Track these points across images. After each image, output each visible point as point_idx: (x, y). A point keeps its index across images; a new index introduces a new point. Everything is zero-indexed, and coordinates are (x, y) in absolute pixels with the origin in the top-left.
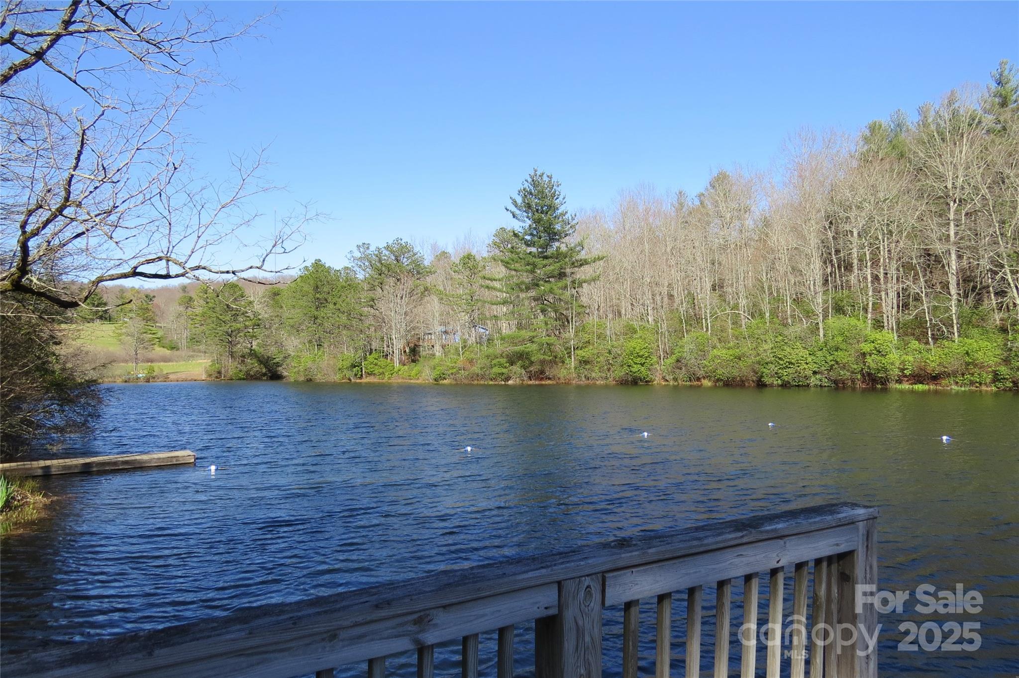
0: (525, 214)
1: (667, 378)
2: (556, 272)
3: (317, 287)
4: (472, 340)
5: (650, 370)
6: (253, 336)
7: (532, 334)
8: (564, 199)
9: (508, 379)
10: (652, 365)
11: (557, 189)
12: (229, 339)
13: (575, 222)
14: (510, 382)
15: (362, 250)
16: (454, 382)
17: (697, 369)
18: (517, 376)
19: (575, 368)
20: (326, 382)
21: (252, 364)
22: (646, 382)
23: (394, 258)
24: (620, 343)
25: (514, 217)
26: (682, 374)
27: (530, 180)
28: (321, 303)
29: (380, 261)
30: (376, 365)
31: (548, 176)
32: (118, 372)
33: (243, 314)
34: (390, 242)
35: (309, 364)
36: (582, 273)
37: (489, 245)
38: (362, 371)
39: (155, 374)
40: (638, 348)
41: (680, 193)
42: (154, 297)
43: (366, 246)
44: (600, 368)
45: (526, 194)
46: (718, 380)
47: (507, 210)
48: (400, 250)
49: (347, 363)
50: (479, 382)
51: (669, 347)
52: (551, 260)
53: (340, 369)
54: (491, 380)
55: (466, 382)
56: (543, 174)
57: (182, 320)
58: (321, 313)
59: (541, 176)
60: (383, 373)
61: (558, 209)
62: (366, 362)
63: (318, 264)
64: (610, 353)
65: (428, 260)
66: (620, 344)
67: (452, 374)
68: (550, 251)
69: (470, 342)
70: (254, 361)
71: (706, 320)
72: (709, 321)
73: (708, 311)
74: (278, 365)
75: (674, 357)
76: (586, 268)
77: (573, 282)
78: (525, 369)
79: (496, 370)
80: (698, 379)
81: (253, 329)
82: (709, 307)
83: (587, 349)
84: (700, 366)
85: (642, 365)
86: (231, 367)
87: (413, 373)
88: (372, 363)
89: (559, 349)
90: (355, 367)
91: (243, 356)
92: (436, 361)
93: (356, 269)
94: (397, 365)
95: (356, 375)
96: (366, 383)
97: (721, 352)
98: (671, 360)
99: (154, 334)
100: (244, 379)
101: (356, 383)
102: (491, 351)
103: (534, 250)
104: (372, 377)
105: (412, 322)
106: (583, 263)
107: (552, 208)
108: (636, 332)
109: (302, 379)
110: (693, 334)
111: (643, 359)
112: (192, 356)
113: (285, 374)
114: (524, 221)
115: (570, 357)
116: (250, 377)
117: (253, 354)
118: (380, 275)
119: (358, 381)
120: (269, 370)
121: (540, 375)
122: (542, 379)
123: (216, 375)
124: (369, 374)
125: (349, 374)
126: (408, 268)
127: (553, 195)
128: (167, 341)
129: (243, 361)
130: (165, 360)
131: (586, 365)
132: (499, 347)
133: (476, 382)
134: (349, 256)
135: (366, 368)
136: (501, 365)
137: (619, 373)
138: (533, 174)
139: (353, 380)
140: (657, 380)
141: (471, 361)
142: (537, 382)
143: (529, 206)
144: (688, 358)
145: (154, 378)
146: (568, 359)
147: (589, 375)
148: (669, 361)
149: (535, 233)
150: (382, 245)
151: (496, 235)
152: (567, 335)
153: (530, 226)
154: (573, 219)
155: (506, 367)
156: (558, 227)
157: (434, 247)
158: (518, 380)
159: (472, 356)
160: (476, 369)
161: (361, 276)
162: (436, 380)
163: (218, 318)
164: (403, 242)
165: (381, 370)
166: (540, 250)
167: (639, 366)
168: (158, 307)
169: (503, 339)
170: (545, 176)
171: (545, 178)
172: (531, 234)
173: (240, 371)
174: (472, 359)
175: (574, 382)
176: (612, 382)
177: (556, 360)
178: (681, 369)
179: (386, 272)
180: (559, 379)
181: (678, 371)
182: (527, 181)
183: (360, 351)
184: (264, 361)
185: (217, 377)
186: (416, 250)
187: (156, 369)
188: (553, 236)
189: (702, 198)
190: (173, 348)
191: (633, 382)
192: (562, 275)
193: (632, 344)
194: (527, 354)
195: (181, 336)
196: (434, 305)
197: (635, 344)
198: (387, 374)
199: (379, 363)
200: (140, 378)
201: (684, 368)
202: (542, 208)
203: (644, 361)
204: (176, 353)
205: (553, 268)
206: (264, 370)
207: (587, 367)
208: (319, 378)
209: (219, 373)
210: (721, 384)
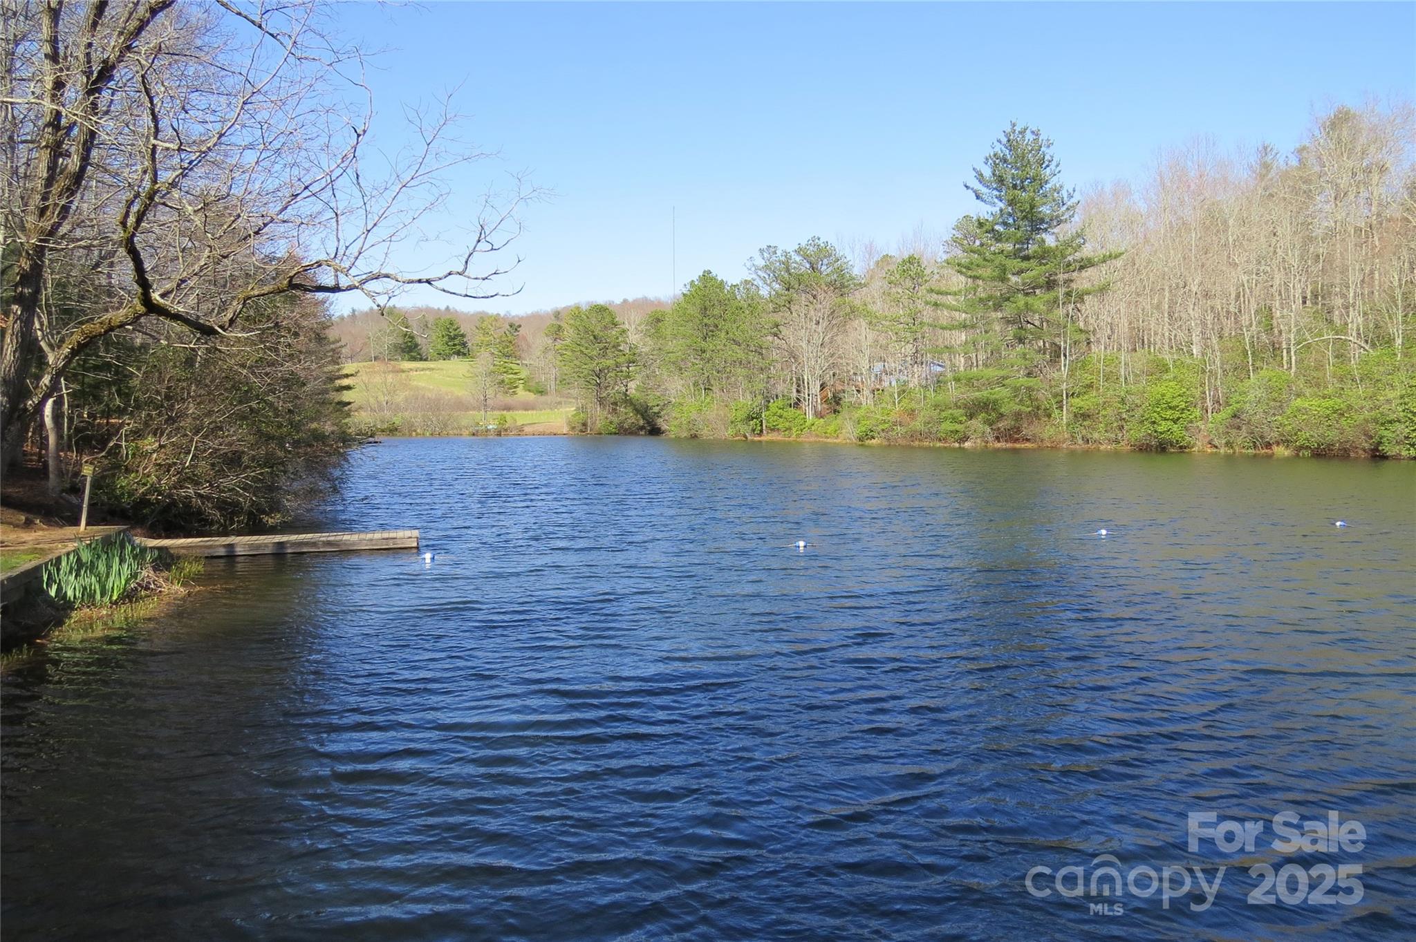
0: (995, 193)
1: (1216, 442)
2: (1042, 280)
3: (706, 309)
4: (914, 383)
5: (1187, 429)
6: (628, 377)
7: (1002, 373)
8: (1057, 166)
9: (965, 438)
10: (1191, 422)
11: (1047, 151)
12: (598, 379)
13: (1074, 200)
14: (967, 445)
15: (766, 255)
16: (885, 443)
17: (1266, 429)
18: (979, 433)
19: (1068, 425)
20: (714, 439)
21: (626, 414)
22: (1181, 447)
23: (808, 266)
24: (1140, 386)
25: (978, 197)
26: (1241, 438)
27: (1004, 140)
28: (709, 332)
29: (788, 270)
30: (781, 417)
31: (1033, 132)
32: (464, 422)
33: (614, 347)
34: (803, 244)
35: (694, 415)
36: (1083, 281)
37: (946, 242)
38: (761, 425)
39: (507, 425)
40: (1169, 395)
41: (1265, 148)
42: (520, 326)
43: (772, 249)
44: (1106, 425)
45: (998, 161)
46: (1301, 447)
47: (967, 187)
48: (817, 255)
49: (742, 414)
50: (921, 444)
51: (1223, 393)
52: (1033, 263)
53: (732, 422)
54: (940, 440)
55: (904, 442)
56: (1025, 129)
57: (550, 356)
58: (709, 345)
59: (1023, 132)
60: (790, 429)
61: (1046, 182)
62: (768, 413)
63: (707, 277)
64: (1123, 401)
65: (858, 267)
66: (1141, 389)
67: (883, 430)
68: (1032, 248)
69: (911, 385)
70: (629, 409)
71: (1289, 352)
72: (1292, 353)
73: (1292, 336)
74: (658, 415)
75: (1229, 410)
76: (1090, 272)
77: (1068, 294)
78: (990, 425)
79: (948, 426)
80: (1268, 445)
81: (628, 367)
82: (1294, 330)
83: (1086, 397)
84: (1272, 425)
85: (1175, 421)
86: (600, 418)
87: (831, 428)
88: (775, 414)
89: (1044, 396)
90: (753, 418)
91: (615, 404)
92: (861, 412)
93: (759, 282)
94: (810, 417)
95: (754, 430)
96: (767, 442)
97: (1311, 403)
98: (1225, 413)
99: (516, 373)
100: (615, 434)
101: (753, 442)
102: (940, 398)
103: (1009, 247)
104: (775, 434)
105: (832, 356)
106: (1085, 265)
107: (1039, 182)
108: (1167, 371)
109: (684, 434)
110: (1262, 373)
111: (1178, 412)
112: (560, 403)
113: (664, 427)
114: (994, 204)
115: (1061, 408)
116: (624, 431)
117: (628, 401)
118: (788, 289)
119: (757, 439)
120: (648, 423)
121: (1012, 434)
122: (1017, 440)
123: (581, 427)
124: (773, 429)
125: (745, 429)
126: (828, 280)
127: (1041, 162)
128: (533, 384)
129: (614, 410)
130: (527, 407)
131: (1084, 420)
132: (953, 392)
133: (917, 443)
134: (749, 264)
135: (768, 422)
136: (954, 420)
137: (1137, 433)
138: (1008, 130)
139: (749, 438)
140: (1199, 445)
141: (912, 413)
142: (1009, 445)
143: (1001, 180)
144: (1251, 412)
145: (506, 430)
146: (1056, 412)
147: (1089, 436)
148: (1219, 416)
149: (1011, 221)
150: (791, 247)
151: (957, 228)
152: (1056, 375)
153: (1001, 210)
154: (1070, 196)
155: (961, 422)
156: (1045, 210)
157: (870, 249)
158: (979, 441)
159: (913, 405)
160: (918, 424)
161: (764, 292)
162: (861, 439)
163: (582, 352)
164: (820, 242)
165: (787, 424)
166: (1017, 246)
167: (1169, 423)
168: (524, 338)
169: (957, 380)
170: (1028, 132)
171: (1029, 136)
172: (1005, 224)
173: (611, 423)
174: (913, 411)
175: (1064, 446)
176: (1124, 447)
177: (1039, 413)
178: (1239, 428)
179: (796, 286)
180: (1042, 441)
181: (1234, 432)
182: (999, 141)
183: (760, 397)
184: (643, 411)
185: (581, 431)
186: (840, 253)
187: (508, 419)
188: (1036, 223)
189: (1305, 154)
190: (541, 392)
191: (1160, 448)
192: (1050, 285)
193: (1161, 389)
194: (995, 402)
195: (548, 378)
196: (861, 332)
197: (1167, 389)
198: (794, 429)
199: (785, 414)
200: (490, 430)
201: (1244, 427)
202: (1022, 182)
203: (1177, 415)
204: (543, 398)
205: (1036, 272)
206: (641, 422)
207: (1085, 423)
208: (705, 433)
209: (584, 425)
210: (1307, 453)
